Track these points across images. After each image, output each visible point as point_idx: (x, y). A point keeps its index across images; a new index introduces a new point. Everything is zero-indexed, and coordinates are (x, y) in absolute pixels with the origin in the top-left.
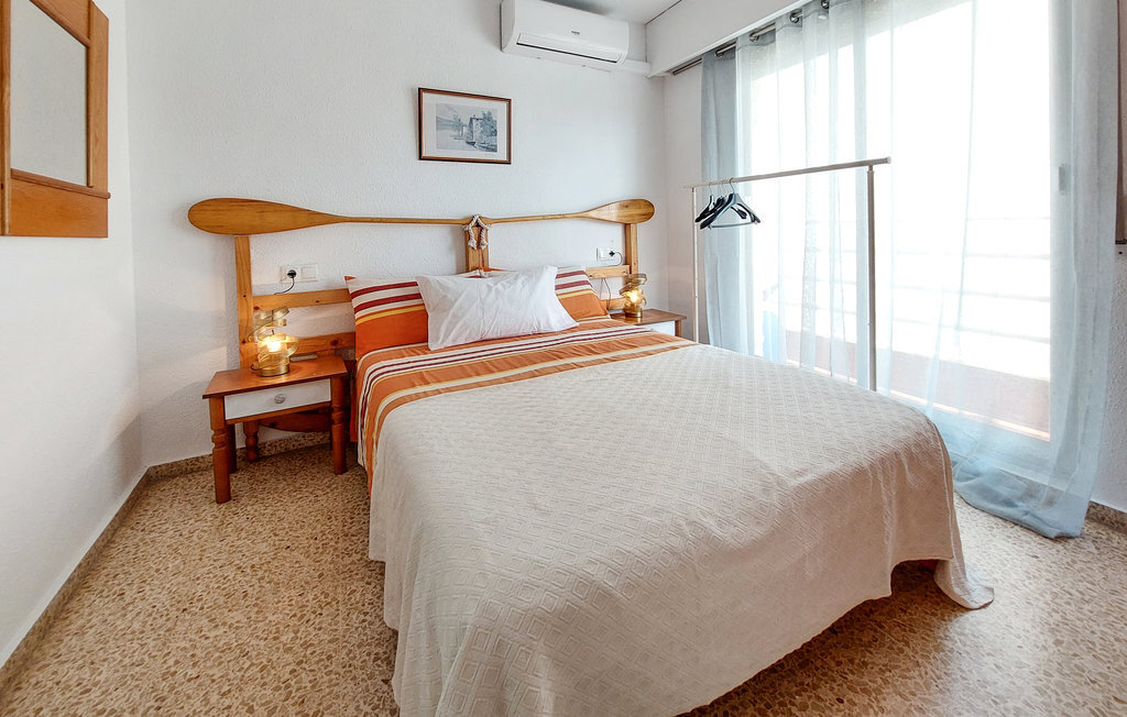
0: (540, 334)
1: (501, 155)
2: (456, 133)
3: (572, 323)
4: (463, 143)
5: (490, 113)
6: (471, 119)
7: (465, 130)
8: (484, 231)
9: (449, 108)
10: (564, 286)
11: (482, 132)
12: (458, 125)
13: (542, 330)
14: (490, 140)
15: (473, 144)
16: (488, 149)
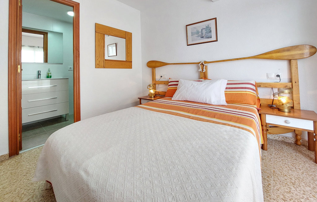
0: (206, 104)
1: (214, 38)
2: (197, 35)
3: (225, 103)
4: (200, 38)
5: (208, 25)
6: (202, 30)
7: (200, 33)
8: (205, 66)
9: (195, 28)
10: (230, 88)
11: (206, 32)
12: (198, 32)
13: (207, 102)
14: (209, 35)
15: (203, 37)
16: (208, 38)
